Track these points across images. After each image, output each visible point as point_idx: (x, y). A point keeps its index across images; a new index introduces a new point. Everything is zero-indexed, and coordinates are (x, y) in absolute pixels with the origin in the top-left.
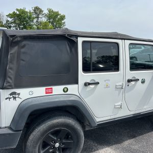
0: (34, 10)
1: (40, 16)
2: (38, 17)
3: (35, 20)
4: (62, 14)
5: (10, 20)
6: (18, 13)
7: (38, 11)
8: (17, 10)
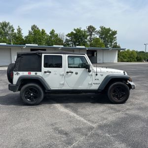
0: (88, 29)
1: (93, 33)
2: (91, 35)
3: (88, 37)
4: (113, 30)
5: (68, 38)
6: (75, 32)
7: (91, 29)
8: (75, 30)
